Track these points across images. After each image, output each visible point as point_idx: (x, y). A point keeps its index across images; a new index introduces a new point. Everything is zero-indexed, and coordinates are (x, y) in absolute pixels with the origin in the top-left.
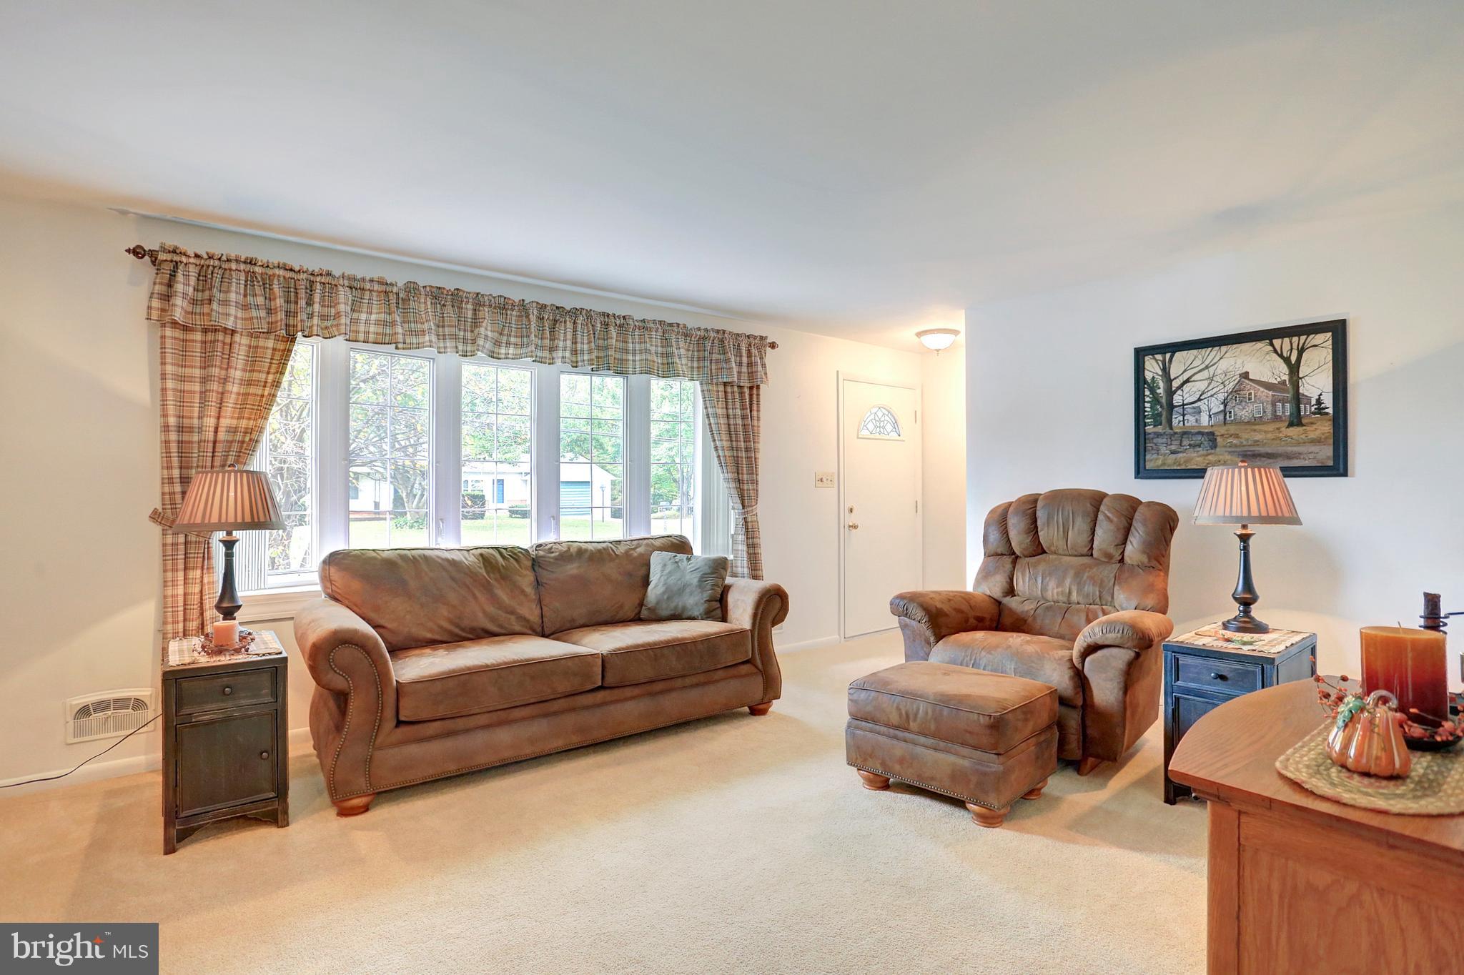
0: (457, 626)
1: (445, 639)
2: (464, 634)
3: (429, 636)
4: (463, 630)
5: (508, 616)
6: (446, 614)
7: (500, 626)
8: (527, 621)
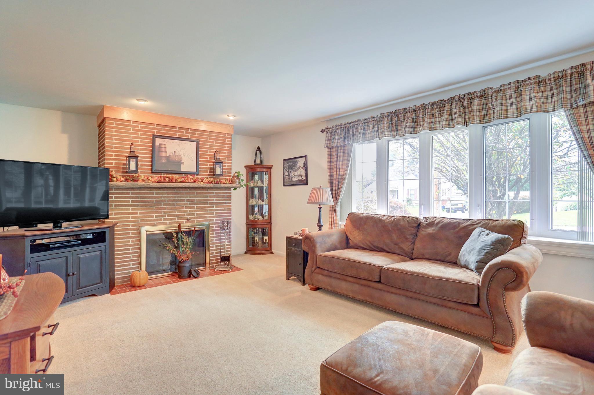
0: (372, 245)
1: (368, 248)
2: (375, 248)
3: (362, 246)
4: (374, 246)
5: (395, 246)
6: (369, 239)
7: (390, 249)
8: (404, 250)
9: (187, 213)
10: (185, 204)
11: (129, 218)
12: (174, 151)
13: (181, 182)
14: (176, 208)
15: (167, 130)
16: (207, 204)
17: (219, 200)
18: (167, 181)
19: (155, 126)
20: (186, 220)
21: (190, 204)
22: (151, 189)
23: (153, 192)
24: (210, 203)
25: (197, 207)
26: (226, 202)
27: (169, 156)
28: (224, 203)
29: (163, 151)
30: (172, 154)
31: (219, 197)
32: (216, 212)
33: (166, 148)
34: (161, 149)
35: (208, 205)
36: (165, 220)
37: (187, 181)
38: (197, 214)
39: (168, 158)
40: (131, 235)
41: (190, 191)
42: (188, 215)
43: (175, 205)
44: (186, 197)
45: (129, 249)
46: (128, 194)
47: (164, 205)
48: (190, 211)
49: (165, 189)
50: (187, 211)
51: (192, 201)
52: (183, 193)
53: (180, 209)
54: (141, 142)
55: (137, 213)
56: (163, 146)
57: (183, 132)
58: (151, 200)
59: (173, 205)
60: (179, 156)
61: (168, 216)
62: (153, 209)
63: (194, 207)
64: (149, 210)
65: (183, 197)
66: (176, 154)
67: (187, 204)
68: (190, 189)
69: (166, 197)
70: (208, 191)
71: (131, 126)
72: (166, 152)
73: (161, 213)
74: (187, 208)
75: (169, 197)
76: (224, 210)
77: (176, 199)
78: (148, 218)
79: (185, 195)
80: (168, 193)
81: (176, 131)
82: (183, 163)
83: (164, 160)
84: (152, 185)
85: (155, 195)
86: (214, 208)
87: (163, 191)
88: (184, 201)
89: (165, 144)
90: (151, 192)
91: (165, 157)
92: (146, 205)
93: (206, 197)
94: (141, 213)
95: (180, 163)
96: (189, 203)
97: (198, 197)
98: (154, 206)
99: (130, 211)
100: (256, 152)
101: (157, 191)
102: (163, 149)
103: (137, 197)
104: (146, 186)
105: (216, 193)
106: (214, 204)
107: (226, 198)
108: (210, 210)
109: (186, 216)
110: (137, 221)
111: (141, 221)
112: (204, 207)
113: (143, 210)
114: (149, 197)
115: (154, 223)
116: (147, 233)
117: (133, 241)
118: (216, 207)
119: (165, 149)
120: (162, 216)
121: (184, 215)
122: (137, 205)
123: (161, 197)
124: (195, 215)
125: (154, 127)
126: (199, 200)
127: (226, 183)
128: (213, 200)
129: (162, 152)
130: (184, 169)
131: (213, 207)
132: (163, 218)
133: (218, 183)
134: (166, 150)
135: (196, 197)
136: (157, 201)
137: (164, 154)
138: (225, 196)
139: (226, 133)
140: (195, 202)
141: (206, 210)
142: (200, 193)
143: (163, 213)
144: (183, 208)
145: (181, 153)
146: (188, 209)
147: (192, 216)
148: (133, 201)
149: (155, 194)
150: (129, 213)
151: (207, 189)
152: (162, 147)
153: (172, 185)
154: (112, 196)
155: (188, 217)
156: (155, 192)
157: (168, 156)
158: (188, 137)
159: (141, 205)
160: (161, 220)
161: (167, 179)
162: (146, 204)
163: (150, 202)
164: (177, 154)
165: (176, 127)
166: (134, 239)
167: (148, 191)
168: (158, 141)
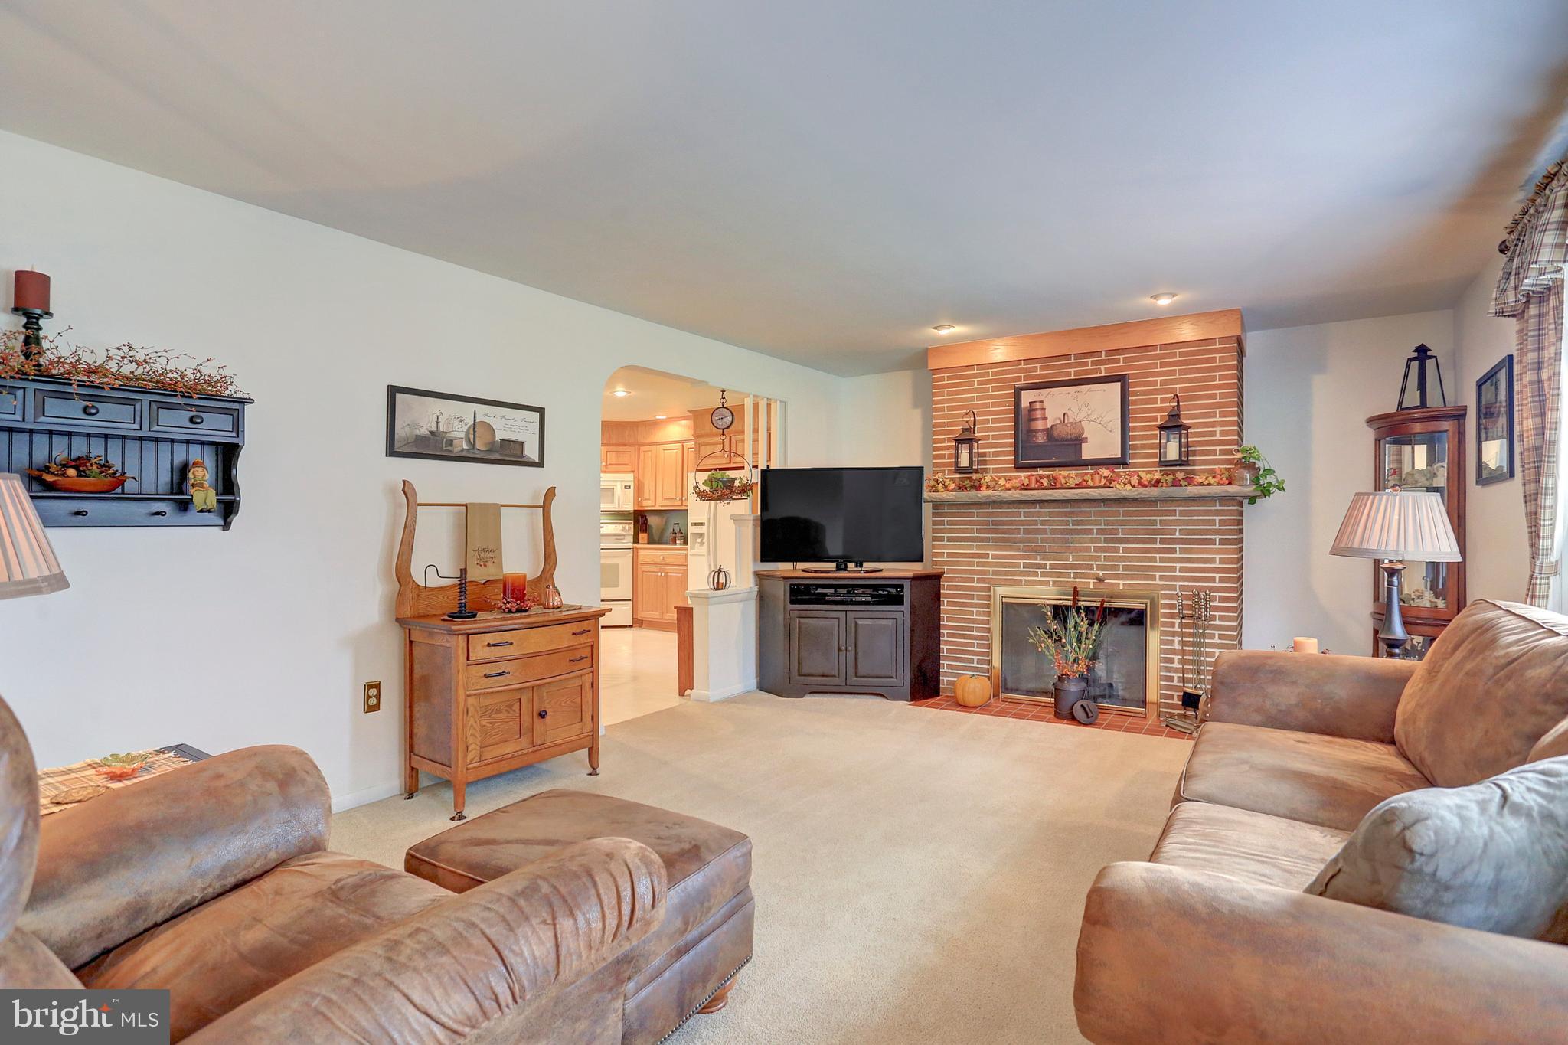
9: (1097, 563)
10: (1092, 541)
11: (971, 564)
12: (1064, 414)
13: (1078, 486)
14: (1069, 549)
15: (1048, 368)
16: (1154, 541)
17: (1193, 532)
18: (1045, 484)
19: (1020, 364)
20: (1095, 581)
21: (1106, 541)
22: (1016, 505)
23: (1020, 510)
24: (1163, 541)
25: (1125, 550)
26: (1217, 537)
27: (1052, 426)
28: (1212, 542)
29: (1039, 416)
30: (1059, 422)
31: (1194, 523)
32: (1182, 565)
33: (1044, 409)
34: (1034, 412)
35: (1158, 545)
36: (1043, 574)
37: (1090, 483)
38: (1125, 568)
39: (1049, 432)
40: (975, 601)
41: (1107, 509)
42: (1099, 567)
43: (1067, 542)
44: (1095, 522)
45: (971, 629)
46: (971, 515)
47: (1043, 540)
48: (1106, 559)
49: (1046, 504)
50: (1098, 558)
51: (1111, 532)
52: (1089, 514)
53: (1080, 551)
54: (994, 405)
55: (986, 556)
56: (1038, 406)
57: (1085, 364)
58: (1016, 529)
59: (1063, 541)
60: (1077, 424)
61: (1052, 566)
62: (1018, 549)
63: (1116, 550)
64: (1010, 551)
65: (1089, 523)
66: (1068, 420)
67: (1097, 541)
68: (1106, 503)
69: (1046, 522)
70: (1159, 508)
71: (975, 376)
72: (1045, 419)
73: (1037, 560)
74: (1097, 550)
75: (1053, 523)
76: (1212, 561)
77: (1071, 527)
78: (1009, 567)
79: (1093, 518)
80: (1050, 514)
81: (1069, 366)
82: (1085, 440)
83: (1040, 439)
84: (1004, 495)
85: (1023, 518)
86: (1178, 555)
87: (1041, 508)
88: (1090, 531)
89: (1042, 402)
90: (1015, 510)
91: (1043, 430)
92: (1004, 540)
93: (1154, 523)
94: (994, 556)
95: (1077, 442)
96: (1102, 537)
97: (1128, 523)
98: (1021, 542)
99: (975, 551)
100: (1408, 366)
101: (1027, 510)
102: (1039, 414)
103: (987, 523)
104: (994, 499)
105: (1182, 513)
106: (1178, 544)
107: (1217, 527)
108: (1162, 560)
109: (1095, 571)
110: (986, 573)
111: (995, 573)
112: (1147, 550)
113: (1001, 550)
114: (1011, 523)
115: (1021, 580)
116: (1005, 600)
117: (978, 613)
118: (1182, 551)
119: (1043, 412)
120: (1039, 566)
121: (1091, 567)
122: (987, 539)
123: (1035, 523)
124: (1119, 570)
125: (1020, 367)
126: (1131, 532)
127: (1209, 484)
128: (1173, 532)
129: (1036, 419)
130: (1088, 452)
131: (1173, 551)
132: (1039, 571)
133: (1181, 486)
134: (1044, 414)
135: (1123, 523)
136: (1027, 532)
137: (1039, 425)
138: (1215, 520)
139: (1215, 339)
140: (1120, 536)
141: (1154, 559)
142: (1130, 514)
143: (1041, 560)
144: (1088, 549)
145: (1081, 416)
146: (1101, 552)
147: (1112, 571)
148: (979, 531)
149: (1022, 514)
150: (974, 556)
151: (1156, 501)
152: (1036, 409)
153: (1050, 495)
154: (944, 520)
155: (1101, 573)
156: (1023, 510)
157: (1049, 426)
158: (1100, 373)
159: (995, 540)
160: (1036, 574)
161: (1045, 482)
162: (1003, 537)
163: (1013, 534)
164: (1071, 420)
165: (1068, 357)
166: (982, 610)
167: (1008, 508)
168: (1027, 397)
